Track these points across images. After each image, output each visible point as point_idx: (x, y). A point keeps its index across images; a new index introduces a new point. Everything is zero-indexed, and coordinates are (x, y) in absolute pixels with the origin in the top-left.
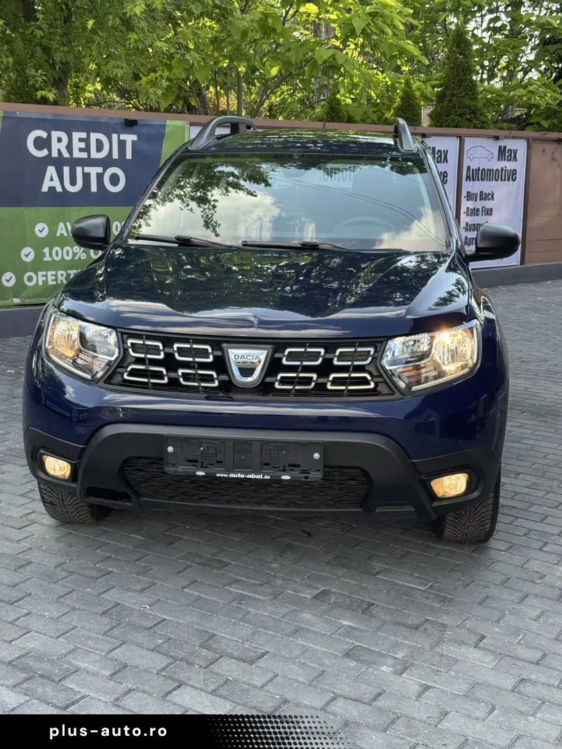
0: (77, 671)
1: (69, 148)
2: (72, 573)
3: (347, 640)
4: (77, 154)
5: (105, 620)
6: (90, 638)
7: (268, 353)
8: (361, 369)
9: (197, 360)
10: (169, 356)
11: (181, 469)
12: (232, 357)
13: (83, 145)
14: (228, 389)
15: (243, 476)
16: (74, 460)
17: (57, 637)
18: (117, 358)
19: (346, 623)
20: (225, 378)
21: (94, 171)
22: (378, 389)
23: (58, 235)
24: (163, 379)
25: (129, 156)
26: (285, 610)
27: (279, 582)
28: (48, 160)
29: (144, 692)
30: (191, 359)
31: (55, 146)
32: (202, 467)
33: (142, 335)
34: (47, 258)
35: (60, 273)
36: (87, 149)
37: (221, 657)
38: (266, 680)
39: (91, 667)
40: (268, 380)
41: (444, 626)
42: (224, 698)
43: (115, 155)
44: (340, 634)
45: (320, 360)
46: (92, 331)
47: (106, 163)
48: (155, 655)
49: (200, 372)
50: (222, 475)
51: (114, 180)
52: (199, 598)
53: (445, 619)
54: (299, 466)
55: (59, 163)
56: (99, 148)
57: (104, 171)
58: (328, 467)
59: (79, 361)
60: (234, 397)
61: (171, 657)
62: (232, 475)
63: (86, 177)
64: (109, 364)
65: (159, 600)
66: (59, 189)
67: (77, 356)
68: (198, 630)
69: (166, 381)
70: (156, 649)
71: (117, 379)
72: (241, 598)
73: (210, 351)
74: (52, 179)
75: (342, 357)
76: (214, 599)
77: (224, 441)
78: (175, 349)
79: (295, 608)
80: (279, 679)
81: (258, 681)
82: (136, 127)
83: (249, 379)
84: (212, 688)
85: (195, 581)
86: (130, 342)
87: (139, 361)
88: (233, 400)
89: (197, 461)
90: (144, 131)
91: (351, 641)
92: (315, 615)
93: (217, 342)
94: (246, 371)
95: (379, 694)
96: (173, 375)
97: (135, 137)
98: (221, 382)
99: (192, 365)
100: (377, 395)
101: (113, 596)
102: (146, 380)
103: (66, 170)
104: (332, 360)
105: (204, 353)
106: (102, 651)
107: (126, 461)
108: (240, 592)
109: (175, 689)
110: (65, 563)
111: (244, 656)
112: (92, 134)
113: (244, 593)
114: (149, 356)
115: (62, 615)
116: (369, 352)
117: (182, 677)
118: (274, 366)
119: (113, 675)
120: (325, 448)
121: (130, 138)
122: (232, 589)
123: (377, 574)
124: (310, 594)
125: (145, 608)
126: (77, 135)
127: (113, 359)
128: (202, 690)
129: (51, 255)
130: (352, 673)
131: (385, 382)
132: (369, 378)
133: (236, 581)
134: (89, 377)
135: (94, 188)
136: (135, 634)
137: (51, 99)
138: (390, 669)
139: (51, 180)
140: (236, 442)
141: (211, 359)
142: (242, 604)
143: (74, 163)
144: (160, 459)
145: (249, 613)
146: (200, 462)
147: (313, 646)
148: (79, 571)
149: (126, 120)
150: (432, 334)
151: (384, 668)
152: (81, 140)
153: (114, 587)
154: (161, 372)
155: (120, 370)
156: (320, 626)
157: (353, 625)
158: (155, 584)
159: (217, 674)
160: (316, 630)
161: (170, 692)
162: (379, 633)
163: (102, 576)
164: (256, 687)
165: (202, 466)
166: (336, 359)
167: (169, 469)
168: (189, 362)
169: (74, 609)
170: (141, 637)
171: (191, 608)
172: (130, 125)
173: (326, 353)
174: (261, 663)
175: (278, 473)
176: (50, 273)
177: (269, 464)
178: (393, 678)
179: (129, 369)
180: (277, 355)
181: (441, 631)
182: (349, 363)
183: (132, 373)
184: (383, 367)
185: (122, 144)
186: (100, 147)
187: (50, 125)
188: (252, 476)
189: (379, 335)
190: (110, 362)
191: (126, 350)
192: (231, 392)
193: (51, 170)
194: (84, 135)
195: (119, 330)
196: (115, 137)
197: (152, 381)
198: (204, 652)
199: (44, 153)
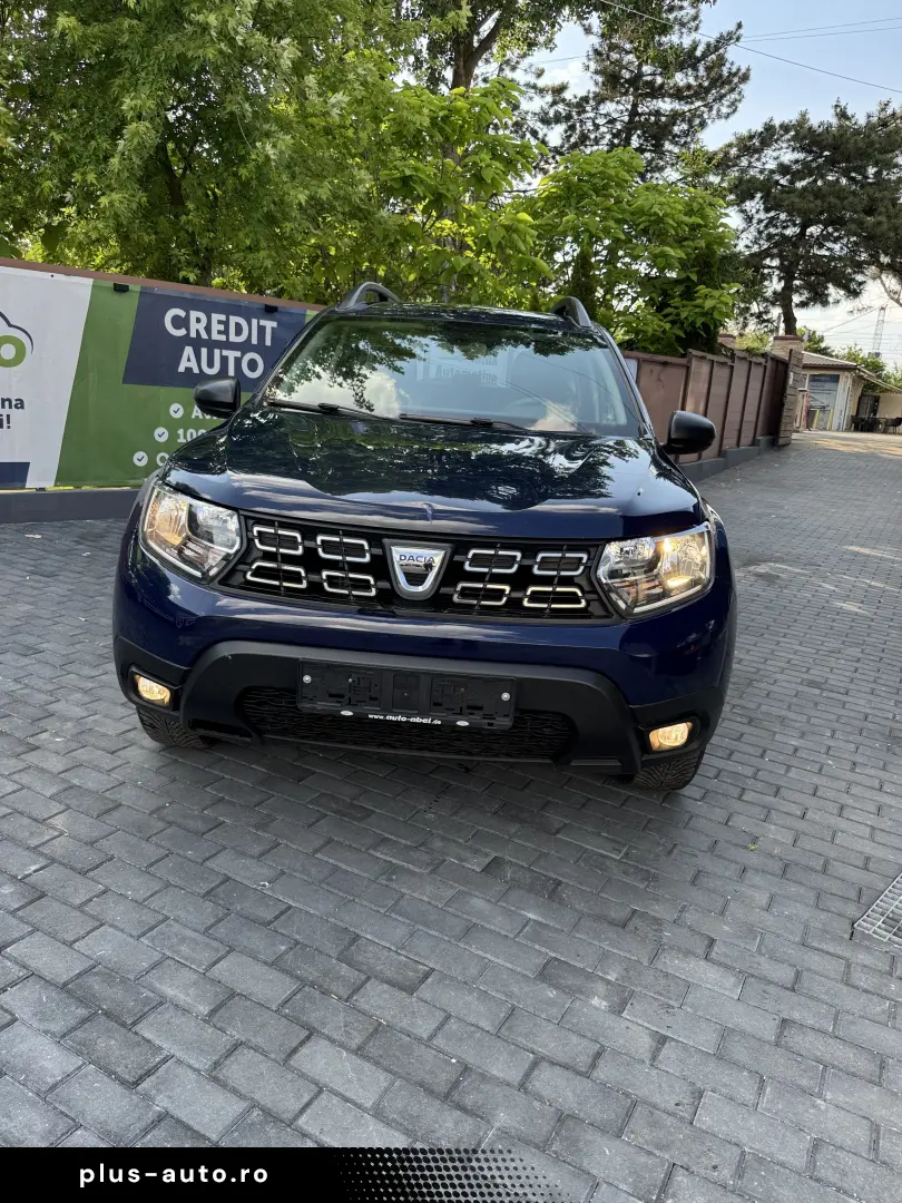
0: (161, 1004)
1: (208, 329)
2: (170, 824)
3: (537, 947)
4: (215, 336)
5: (209, 906)
6: (183, 939)
7: (445, 554)
8: (568, 581)
9: (348, 559)
10: (310, 553)
11: (321, 706)
12: (396, 557)
13: (222, 327)
14: (389, 601)
15: (404, 719)
16: (175, 685)
17: (139, 937)
18: (237, 552)
19: (531, 916)
20: (384, 585)
21: (232, 355)
22: (590, 609)
23: (193, 417)
24: (301, 583)
25: (268, 342)
26: (451, 893)
27: (438, 844)
28: (186, 340)
29: (256, 1049)
30: (340, 558)
31: (194, 326)
32: (349, 705)
33: (274, 521)
34: (181, 440)
36: (226, 332)
37: (368, 979)
38: (434, 1026)
39: (182, 996)
40: (444, 590)
41: (657, 921)
42: (377, 1063)
43: (254, 341)
44: (525, 937)
45: (516, 566)
46: (205, 512)
47: (245, 347)
48: (274, 975)
49: (351, 575)
50: (376, 717)
51: (253, 365)
52: (336, 869)
53: (657, 910)
54: (480, 708)
57: (243, 355)
58: (520, 711)
59: (187, 552)
60: (397, 612)
61: (298, 978)
62: (389, 718)
63: (224, 360)
64: (227, 558)
65: (283, 873)
66: (196, 371)
67: (185, 545)
68: (335, 928)
69: (304, 585)
70: (276, 964)
71: (238, 579)
72: (391, 870)
73: (367, 547)
74: (189, 360)
75: (544, 564)
76: (356, 871)
77: (380, 671)
78: (319, 543)
79: (462, 888)
80: (453, 1025)
81: (424, 1028)
82: (276, 314)
83: (420, 589)
84: (357, 1041)
85: (330, 841)
86: (256, 529)
87: (267, 556)
88: (394, 615)
89: (342, 696)
90: (285, 319)
91: (543, 950)
92: (489, 901)
93: (377, 536)
94: (415, 578)
95: (598, 1055)
96: (314, 577)
97: (275, 324)
98: (380, 591)
99: (341, 565)
100: (589, 617)
101: (223, 864)
102: (277, 583)
103: (204, 351)
104: (531, 567)
105: (359, 551)
106: (199, 966)
107: (248, 690)
108: (389, 859)
109: (302, 1043)
110: (164, 807)
111: (400, 978)
112: (231, 317)
113: (394, 861)
114: (282, 550)
115: (152, 896)
116: (581, 559)
117: (313, 1018)
118: (452, 572)
119: (213, 1012)
120: (518, 687)
121: (269, 325)
122: (378, 855)
123: (558, 832)
124: (478, 865)
125: (264, 885)
126: (216, 317)
127: (232, 551)
128: (342, 1045)
129: (185, 437)
130: (554, 1011)
131: (600, 600)
132: (580, 594)
133: (385, 840)
134: (198, 574)
136: (249, 934)
137: (191, 280)
138: (604, 1003)
139: (187, 360)
140: (397, 673)
141: (367, 559)
142: (392, 880)
143: (212, 345)
144: (293, 690)
145: (403, 895)
146: (347, 697)
147: (492, 959)
148: (180, 820)
149: (266, 306)
150: (658, 539)
151: (595, 1001)
153: (225, 848)
154: (299, 573)
155: (241, 567)
156: (498, 923)
157: (540, 919)
158: (279, 844)
159: (364, 1013)
160: (493, 927)
161: (295, 1051)
162: (577, 935)
163: (211, 830)
164: (419, 1040)
165: (349, 703)
166: (536, 566)
167: (305, 706)
168: (337, 561)
169: (168, 885)
170: (256, 939)
171: (324, 886)
172: (270, 311)
173: (523, 557)
174: (425, 992)
175: (452, 717)
177: (440, 705)
178: (611, 1020)
179: (254, 567)
180: (457, 558)
181: (656, 931)
182: (555, 573)
183: (259, 572)
184: (599, 581)
185: (262, 330)
187: (189, 304)
188: (418, 720)
189: (591, 535)
190: (228, 555)
191: (250, 541)
192: (393, 604)
193: (189, 351)
194: (223, 317)
195: (241, 512)
196: (254, 322)
197: (285, 584)
198: (344, 969)
199: (182, 332)
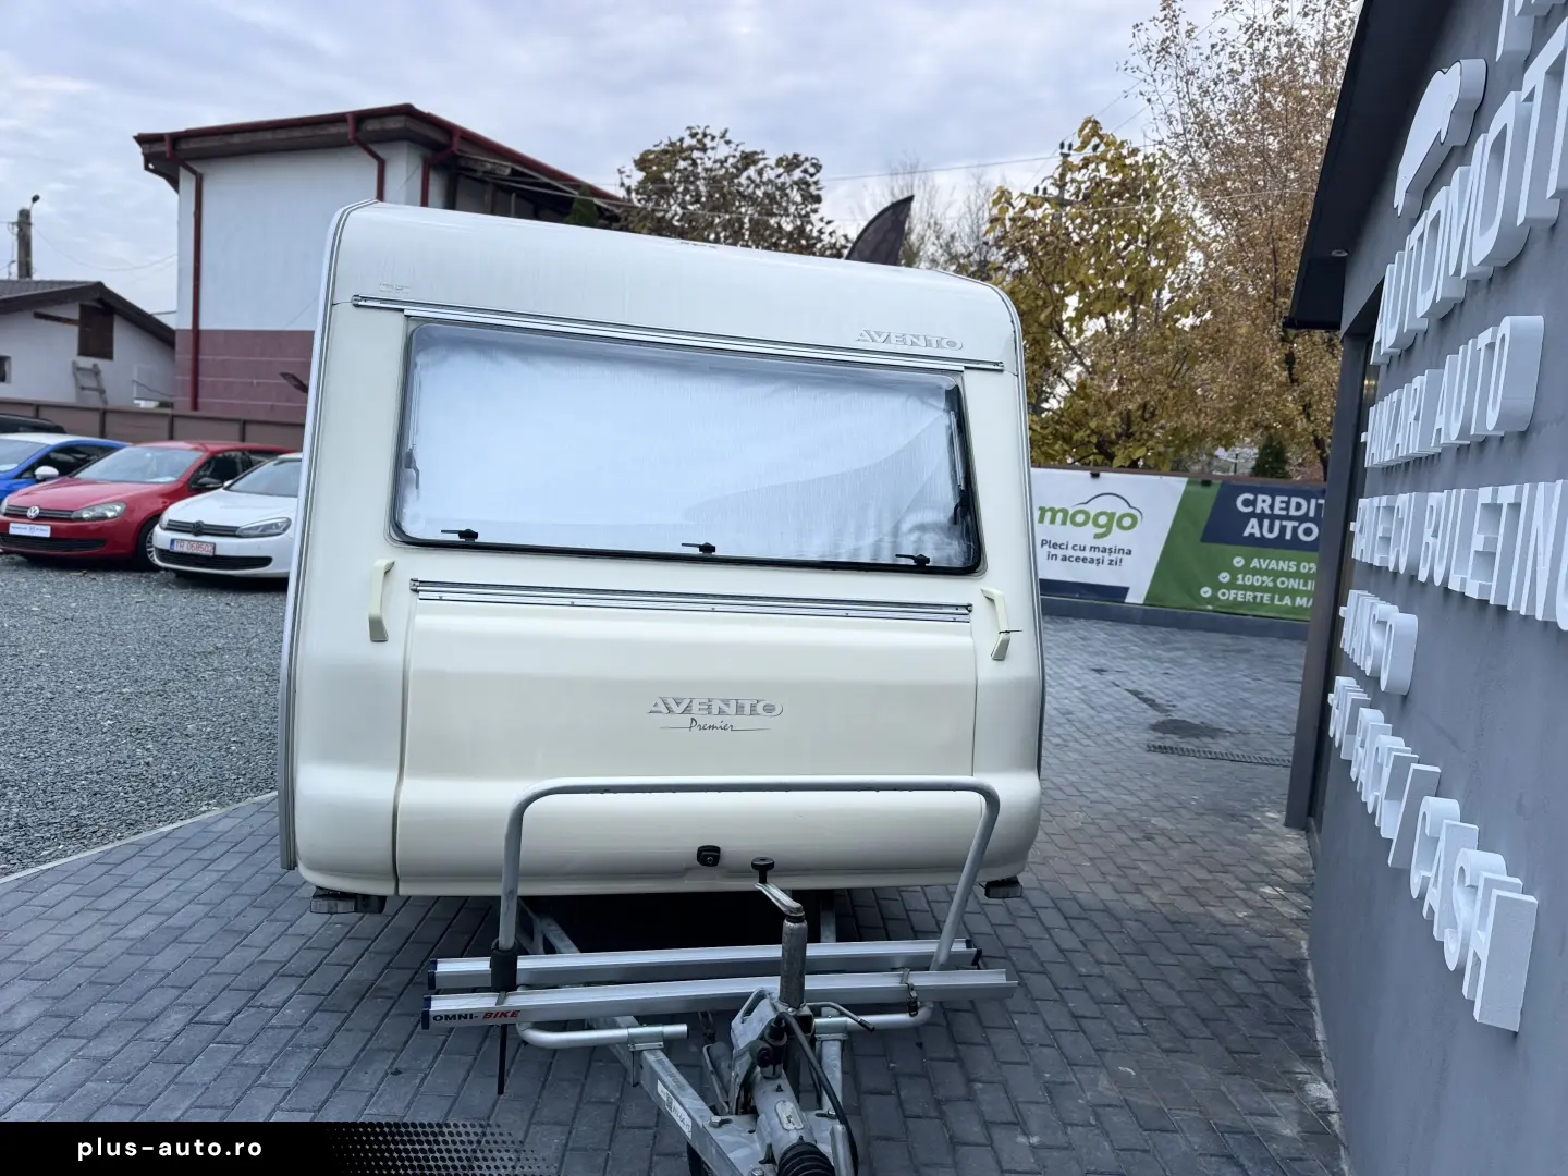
28: (1253, 515)
31: (1260, 505)
34: (1240, 582)
35: (1248, 593)
36: (1287, 509)
43: (1312, 514)
47: (1303, 519)
51: (1308, 532)
56: (1298, 508)
57: (1300, 524)
63: (1283, 529)
66: (1258, 535)
74: (1253, 527)
103: (1266, 523)
112: (1293, 498)
126: (1278, 499)
135: (1288, 536)
139: (1252, 528)
143: (1273, 518)
152: (1282, 502)
176: (1240, 592)
185: (1319, 507)
186: (1298, 506)
193: (1254, 521)
194: (1286, 498)
196: (1313, 501)
199: (1250, 509)
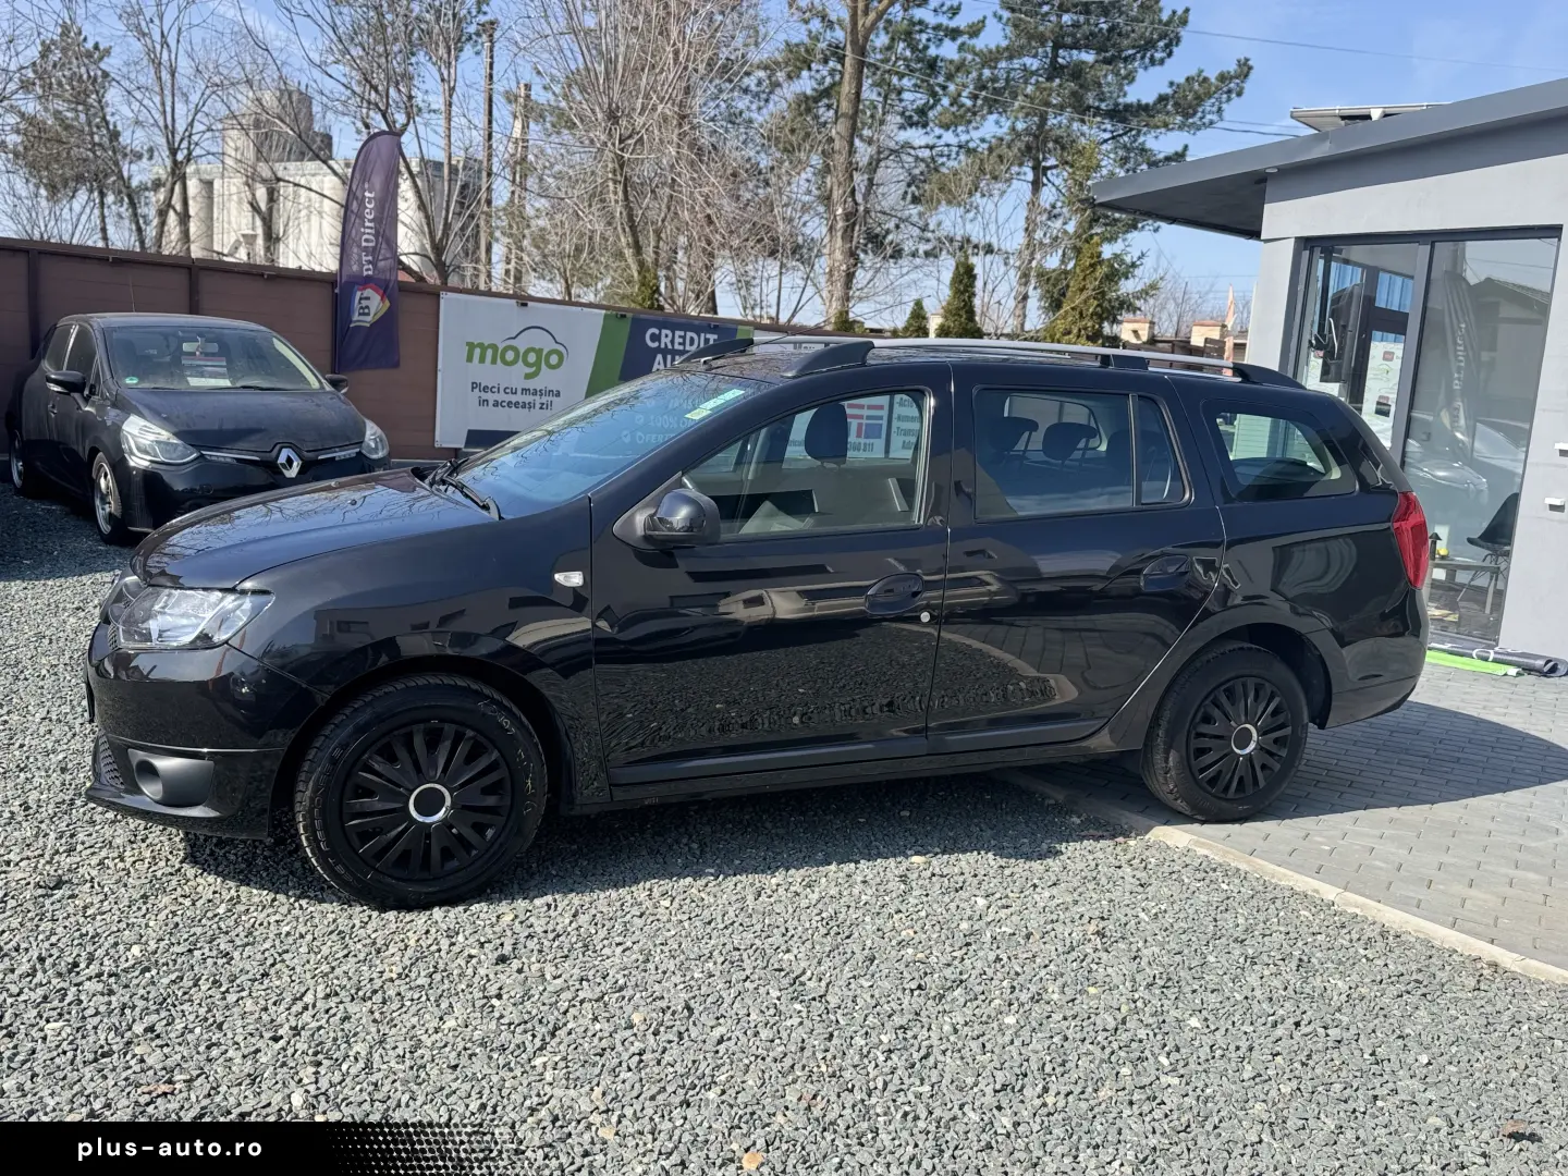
13: (681, 340)
55: (665, 352)
56: (692, 343)
82: (717, 330)
121: (712, 337)
139: (658, 364)
152: (680, 337)
172: (713, 328)
186: (692, 341)
196: (702, 336)
